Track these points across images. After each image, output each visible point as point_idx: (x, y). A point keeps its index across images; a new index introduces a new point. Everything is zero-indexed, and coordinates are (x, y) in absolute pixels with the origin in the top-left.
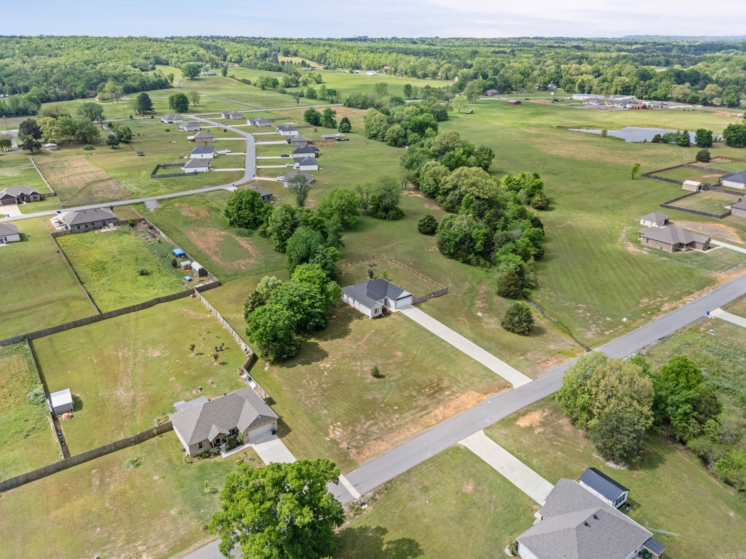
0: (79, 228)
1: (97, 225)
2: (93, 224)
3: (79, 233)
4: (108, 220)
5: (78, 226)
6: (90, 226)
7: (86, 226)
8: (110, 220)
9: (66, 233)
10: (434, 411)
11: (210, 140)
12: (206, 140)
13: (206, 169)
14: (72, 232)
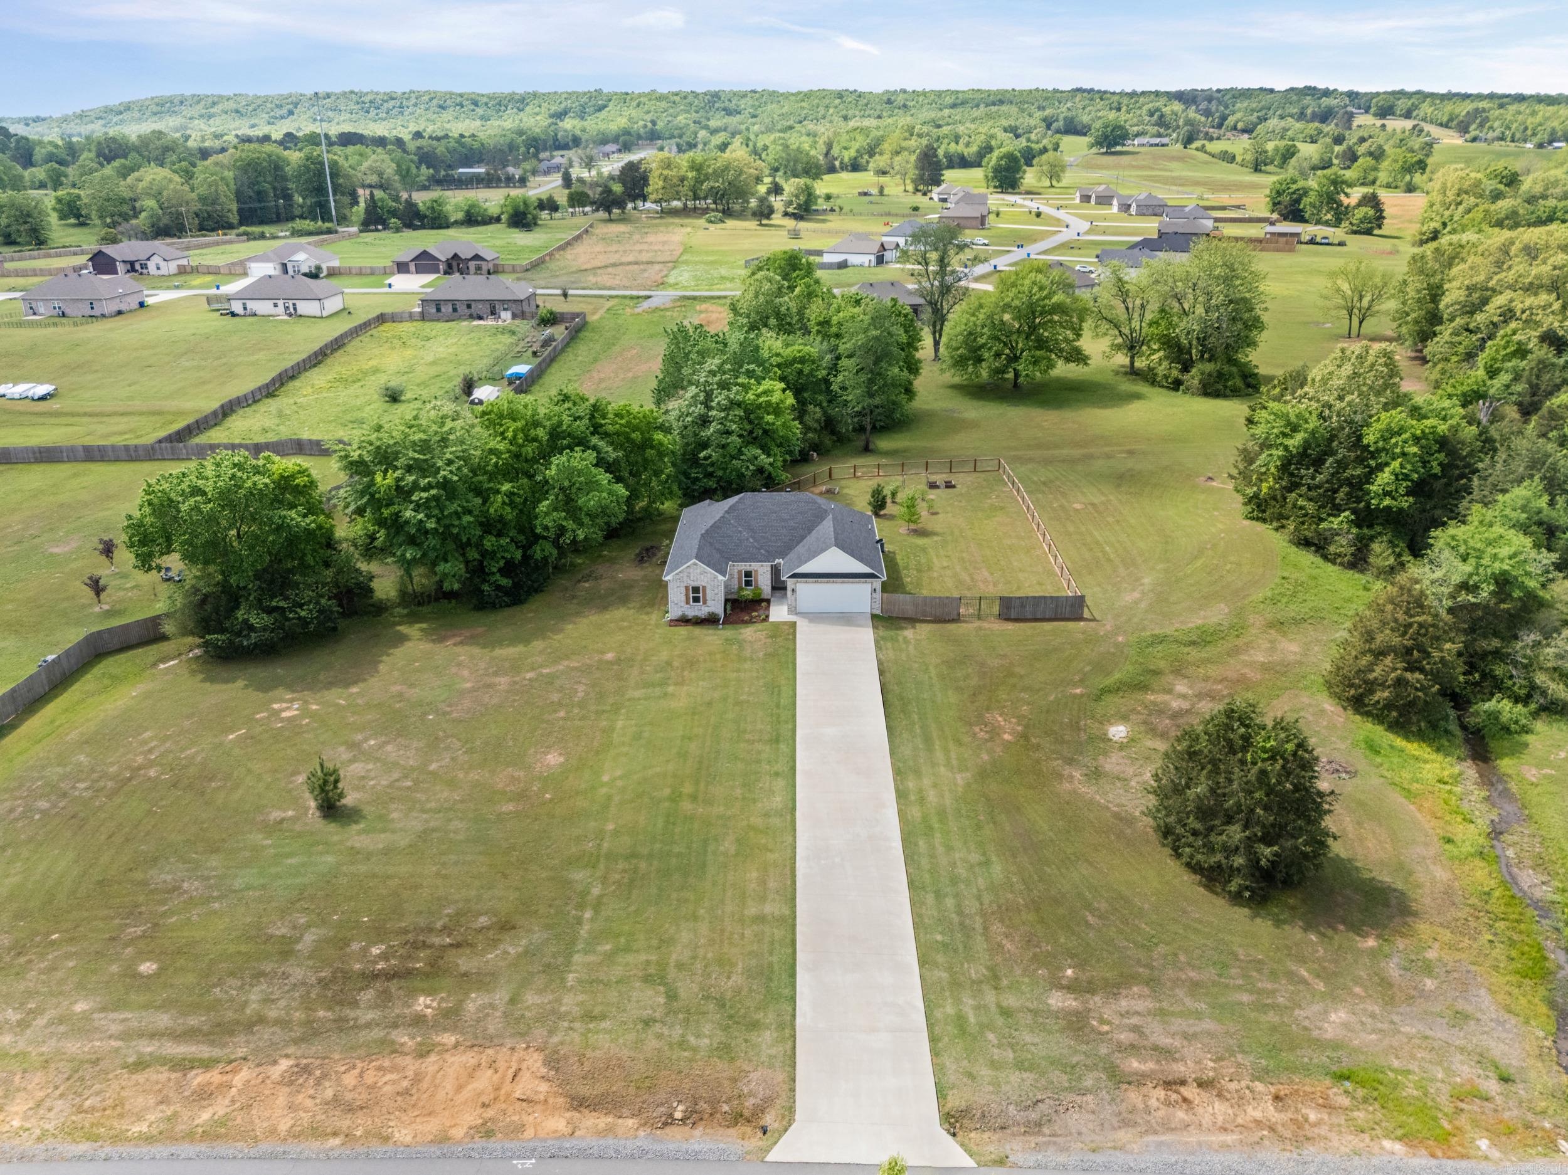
0: (438, 310)
1: (477, 308)
2: (469, 307)
3: (438, 320)
4: (503, 301)
5: (438, 304)
6: (462, 309)
7: (455, 310)
8: (506, 303)
9: (411, 317)
10: (232, 1064)
11: (974, 223)
12: (962, 222)
13: (868, 259)
14: (423, 317)
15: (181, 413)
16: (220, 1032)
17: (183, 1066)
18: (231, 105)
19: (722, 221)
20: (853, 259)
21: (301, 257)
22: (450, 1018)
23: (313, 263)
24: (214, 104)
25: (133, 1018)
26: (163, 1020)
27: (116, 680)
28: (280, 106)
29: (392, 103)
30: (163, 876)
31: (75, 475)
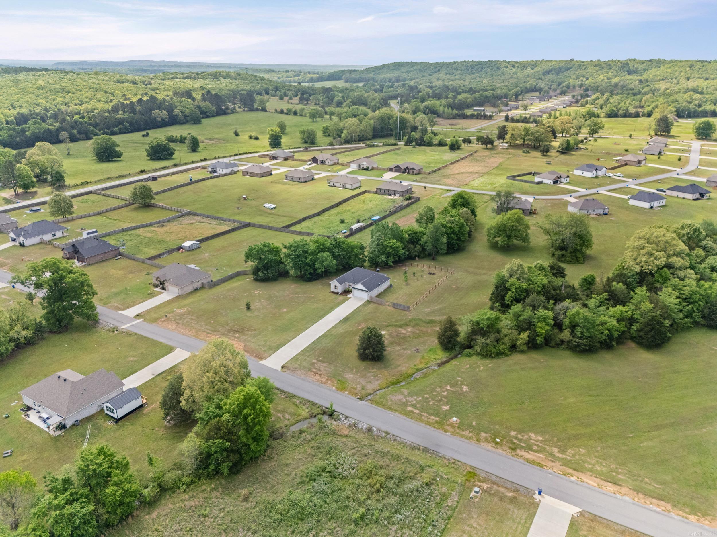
2: (389, 191)
3: (379, 194)
5: (380, 190)
6: (387, 192)
7: (385, 192)
8: (399, 192)
9: (373, 192)
10: (213, 335)
11: (634, 164)
12: (629, 163)
13: (550, 182)
14: (376, 193)
15: (296, 218)
16: (214, 331)
17: (208, 333)
18: (419, 67)
19: (528, 152)
20: (545, 181)
21: (364, 163)
22: (238, 338)
23: (367, 166)
24: (413, 66)
25: (207, 327)
26: (210, 328)
27: (239, 280)
28: (435, 68)
29: (479, 66)
30: (222, 312)
31: (264, 233)
